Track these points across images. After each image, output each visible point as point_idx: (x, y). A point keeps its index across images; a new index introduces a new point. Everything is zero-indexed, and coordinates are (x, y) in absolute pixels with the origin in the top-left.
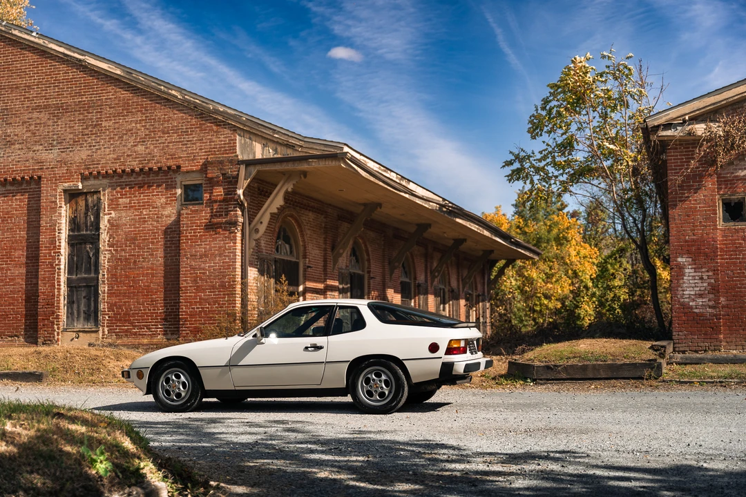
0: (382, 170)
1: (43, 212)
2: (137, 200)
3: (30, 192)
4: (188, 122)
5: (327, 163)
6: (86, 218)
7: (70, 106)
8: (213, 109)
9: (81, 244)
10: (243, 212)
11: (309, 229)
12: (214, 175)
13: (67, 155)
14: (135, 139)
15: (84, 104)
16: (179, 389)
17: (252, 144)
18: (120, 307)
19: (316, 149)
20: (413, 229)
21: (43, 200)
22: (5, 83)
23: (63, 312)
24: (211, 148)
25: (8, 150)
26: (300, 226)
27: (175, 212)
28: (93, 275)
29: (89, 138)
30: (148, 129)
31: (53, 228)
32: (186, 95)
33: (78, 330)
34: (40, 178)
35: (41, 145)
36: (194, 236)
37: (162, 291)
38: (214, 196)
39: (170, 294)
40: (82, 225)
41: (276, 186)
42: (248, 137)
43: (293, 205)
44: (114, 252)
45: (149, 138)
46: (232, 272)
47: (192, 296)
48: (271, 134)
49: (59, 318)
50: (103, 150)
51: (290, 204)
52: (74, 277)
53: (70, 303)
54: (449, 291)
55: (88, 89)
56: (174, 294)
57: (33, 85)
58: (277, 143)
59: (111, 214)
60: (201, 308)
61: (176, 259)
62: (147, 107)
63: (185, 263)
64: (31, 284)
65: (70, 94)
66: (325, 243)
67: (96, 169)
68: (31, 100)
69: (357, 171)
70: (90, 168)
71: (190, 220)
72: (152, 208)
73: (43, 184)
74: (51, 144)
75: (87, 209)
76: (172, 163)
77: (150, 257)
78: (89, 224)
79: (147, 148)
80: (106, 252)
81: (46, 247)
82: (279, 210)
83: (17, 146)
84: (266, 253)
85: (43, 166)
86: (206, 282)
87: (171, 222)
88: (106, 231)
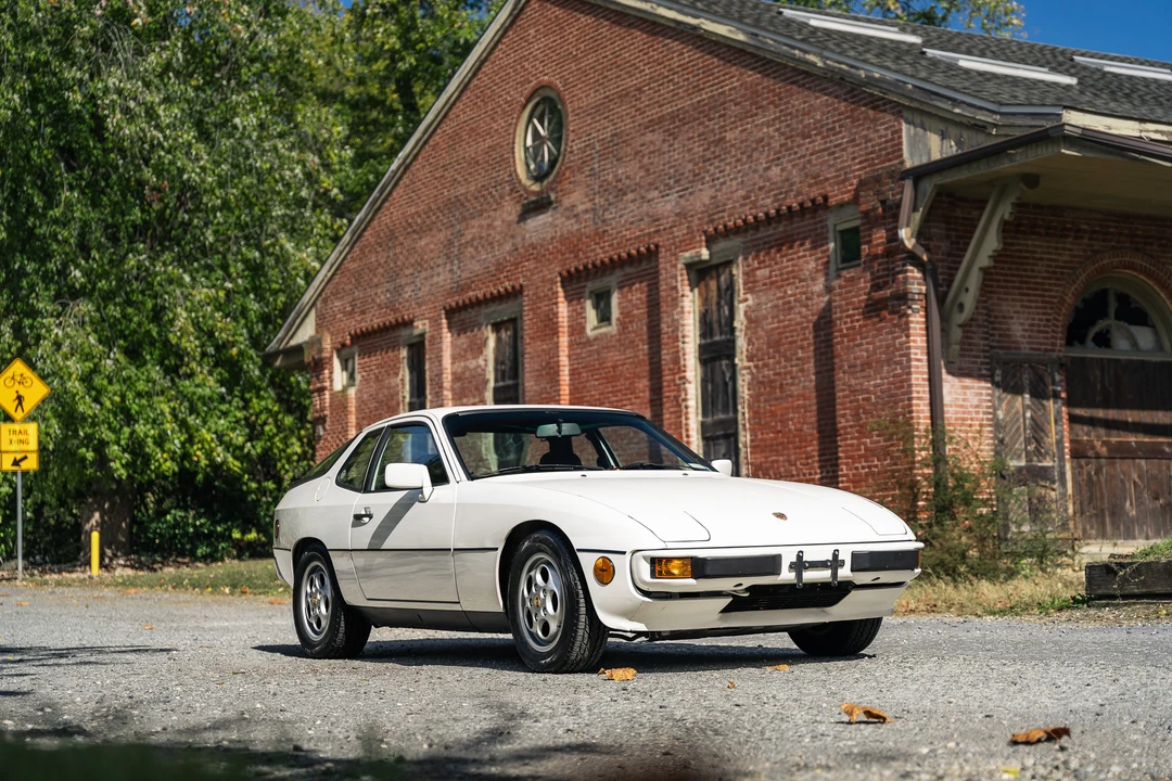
1: (664, 308)
2: (780, 269)
3: (648, 274)
4: (834, 110)
5: (1040, 152)
6: (719, 310)
7: (688, 112)
8: (867, 77)
9: (714, 359)
10: (924, 272)
12: (870, 206)
13: (688, 200)
14: (768, 156)
15: (704, 106)
17: (925, 134)
19: (1020, 126)
21: (662, 286)
24: (868, 154)
25: (621, 206)
28: (731, 415)
29: (711, 165)
30: (783, 134)
31: (676, 334)
32: (828, 58)
34: (657, 246)
35: (656, 188)
36: (851, 328)
37: (818, 438)
38: (874, 246)
39: (830, 443)
40: (715, 325)
42: (919, 122)
43: (1129, 243)
44: (754, 370)
45: (786, 151)
47: (852, 445)
48: (949, 108)
50: (729, 183)
52: (710, 419)
55: (707, 76)
56: (835, 441)
57: (644, 86)
58: (960, 124)
59: (746, 300)
60: (867, 467)
61: (834, 375)
62: (781, 93)
63: (843, 379)
65: (687, 91)
67: (722, 221)
68: (643, 113)
70: (715, 220)
71: (846, 299)
72: (799, 282)
73: (661, 258)
74: (667, 185)
75: (719, 296)
76: (817, 193)
77: (800, 374)
78: (723, 321)
79: (783, 170)
80: (745, 372)
81: (670, 369)
82: (996, 261)
83: (630, 196)
84: (1032, 349)
85: (660, 225)
86: (872, 417)
87: (823, 305)
88: (743, 333)
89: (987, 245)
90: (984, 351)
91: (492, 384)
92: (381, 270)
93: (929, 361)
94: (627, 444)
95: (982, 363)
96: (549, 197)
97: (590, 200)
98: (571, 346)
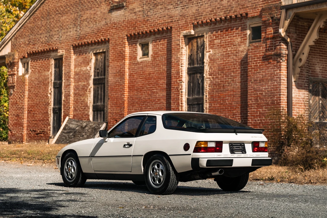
1: (173, 52)
2: (225, 40)
3: (167, 38)
6: (197, 55)
9: (194, 74)
10: (287, 46)
12: (267, 19)
13: (186, 10)
21: (173, 43)
25: (155, 10)
27: (246, 48)
28: (201, 96)
31: (178, 63)
34: (171, 28)
35: (172, 5)
36: (256, 66)
37: (239, 108)
38: (267, 34)
39: (243, 109)
40: (195, 60)
44: (212, 79)
47: (254, 111)
50: (204, 5)
52: (191, 97)
59: (210, 51)
60: (261, 120)
61: (246, 84)
63: (251, 86)
67: (201, 20)
70: (197, 19)
71: (254, 54)
72: (233, 46)
73: (173, 32)
74: (177, 3)
75: (198, 49)
76: (243, 12)
77: (232, 82)
78: (199, 59)
80: (208, 80)
81: (175, 77)
82: (315, 43)
83: (160, 7)
84: (322, 77)
85: (173, 19)
86: (263, 101)
87: (243, 56)
88: (208, 64)
89: (313, 36)
90: (307, 77)
91: (92, 77)
92: (43, 28)
93: (287, 80)
94: (155, 104)
95: (306, 82)
96: (123, 4)
97: (141, 7)
98: (130, 64)
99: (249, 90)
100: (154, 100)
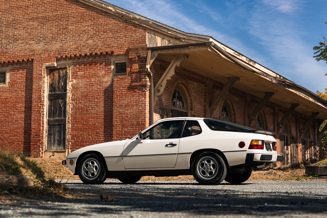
0: (236, 55)
1: (34, 80)
2: (89, 72)
3: (27, 68)
4: (118, 25)
5: (200, 49)
6: (59, 83)
7: (51, 17)
8: (133, 17)
9: (55, 99)
10: (150, 79)
11: (194, 93)
12: (133, 57)
13: (48, 46)
14: (87, 36)
15: (58, 16)
16: (93, 170)
17: (155, 38)
18: (78, 137)
19: (193, 40)
20: (262, 96)
21: (34, 73)
22: (14, 5)
23: (45, 140)
24: (131, 41)
25: (15, 44)
26: (188, 91)
27: (110, 80)
28: (62, 118)
29: (61, 36)
30: (95, 30)
31: (40, 89)
32: (117, 9)
33: (53, 151)
34: (32, 60)
35: (34, 40)
36: (121, 94)
37: (102, 128)
38: (133, 69)
39: (107, 129)
40: (57, 88)
41: (169, 64)
42: (153, 33)
43: (183, 77)
44: (75, 104)
45: (95, 35)
46: (143, 115)
47: (119, 130)
48: (167, 31)
49: (43, 144)
50: (69, 43)
51: (181, 76)
52: (52, 119)
53: (49, 135)
54: (290, 137)
55: (61, 7)
56: (109, 129)
57: (30, 6)
58: (170, 37)
59: (73, 81)
61: (111, 108)
62: (95, 17)
63: (116, 110)
64: (27, 123)
65: (51, 10)
66: (205, 102)
67: (65, 55)
68: (29, 15)
69: (219, 54)
70: (61, 54)
71: (119, 84)
72: (97, 77)
73: (35, 64)
74: (39, 40)
75: (59, 78)
76: (108, 50)
77: (95, 107)
78: (60, 87)
79: (94, 41)
80: (70, 104)
81: (35, 101)
83: (20, 41)
84: (166, 105)
85: (35, 53)
86: (128, 122)
87: (108, 85)
88: (70, 92)
89: (170, 73)
90: (159, 105)
93: (149, 106)
94: (12, 124)
95: (159, 108)
99: (114, 113)
100: (11, 121)
